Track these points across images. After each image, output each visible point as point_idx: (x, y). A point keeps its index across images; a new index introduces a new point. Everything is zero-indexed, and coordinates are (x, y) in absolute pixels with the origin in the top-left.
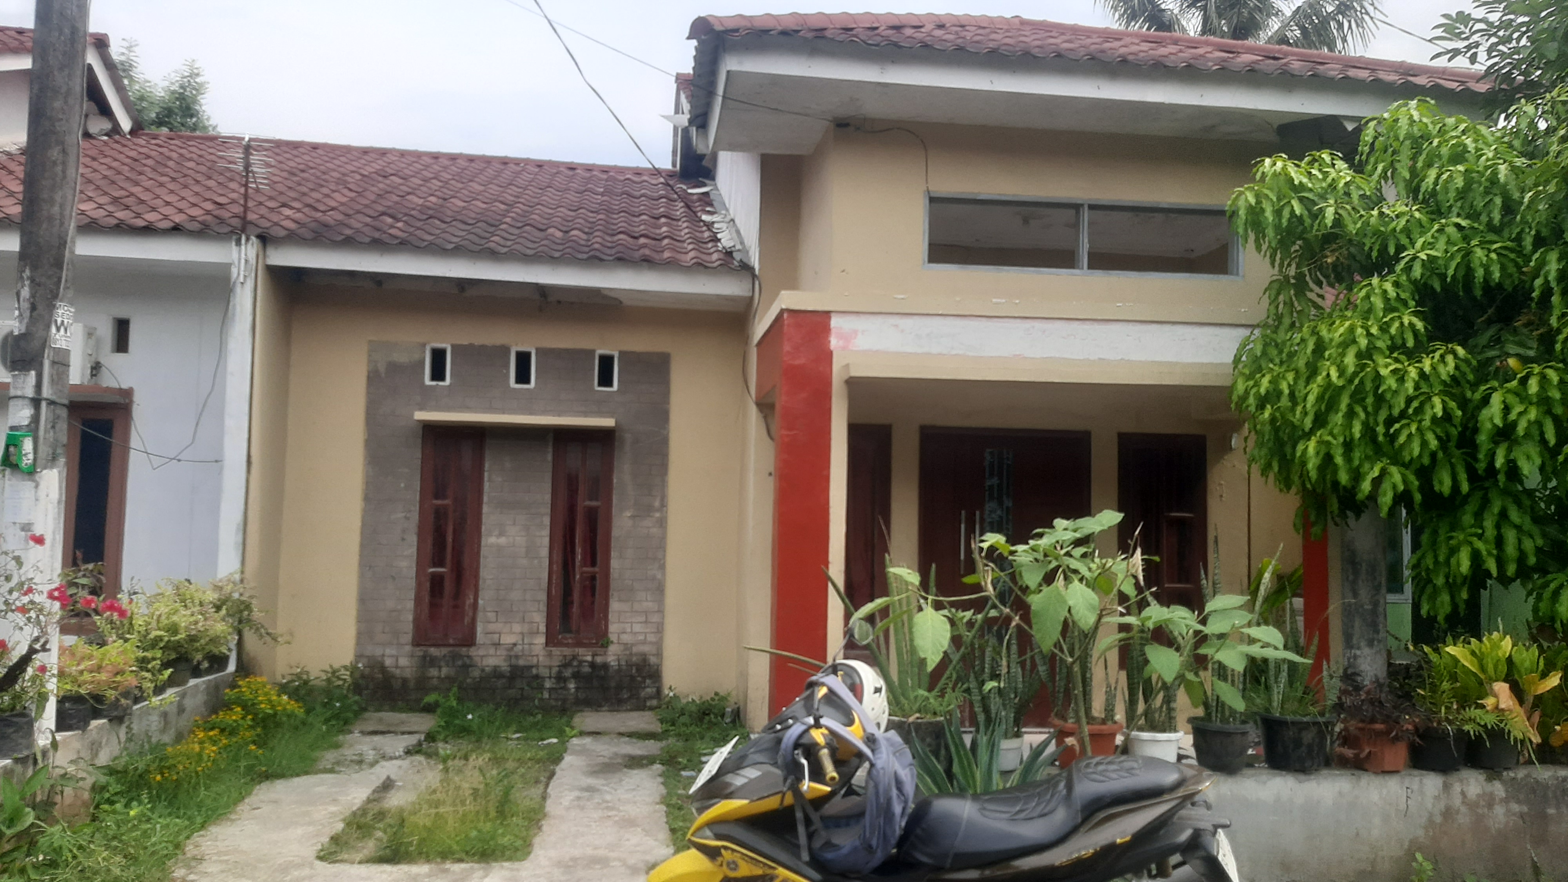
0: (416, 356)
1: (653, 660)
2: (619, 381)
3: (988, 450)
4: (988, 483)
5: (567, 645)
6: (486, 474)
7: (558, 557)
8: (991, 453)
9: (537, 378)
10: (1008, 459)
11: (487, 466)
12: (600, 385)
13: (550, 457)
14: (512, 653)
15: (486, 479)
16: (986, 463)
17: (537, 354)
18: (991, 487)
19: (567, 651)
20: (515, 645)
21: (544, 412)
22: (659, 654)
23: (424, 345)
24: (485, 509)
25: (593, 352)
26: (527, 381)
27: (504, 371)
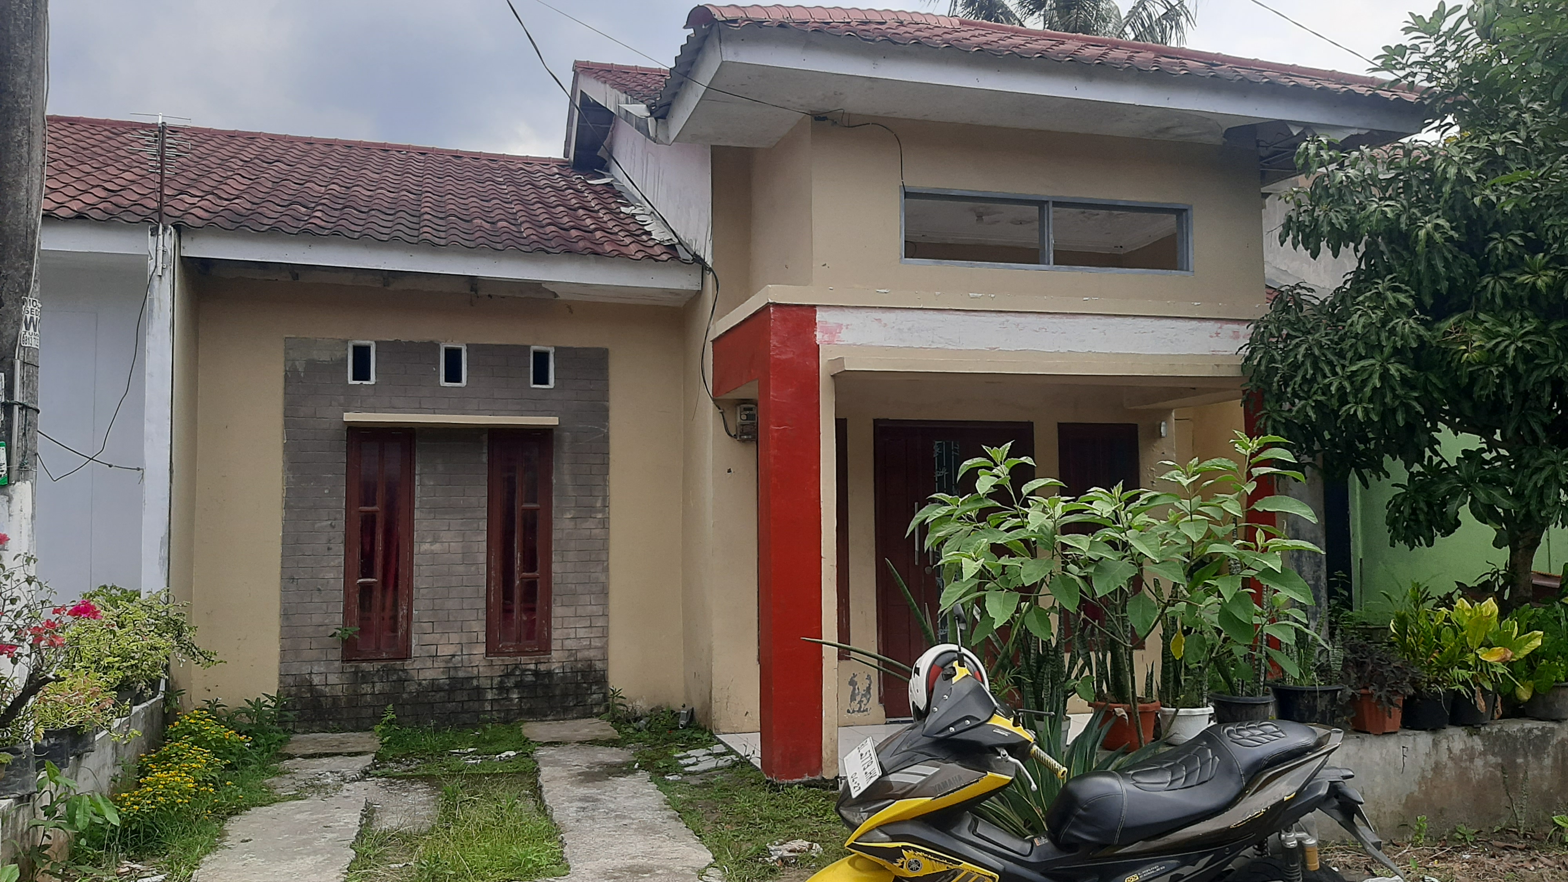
0: (339, 355)
1: (599, 665)
2: (555, 378)
3: (937, 442)
4: (937, 475)
5: (509, 654)
6: (417, 477)
7: (496, 564)
8: (940, 445)
9: (468, 376)
10: (955, 450)
11: (418, 469)
12: (535, 382)
13: (485, 459)
14: (451, 665)
15: (417, 483)
17: (467, 351)
18: (940, 479)
19: (508, 660)
20: (453, 656)
21: (478, 412)
22: (605, 660)
23: (346, 342)
24: (417, 514)
25: (528, 347)
26: (459, 380)
27: (434, 369)
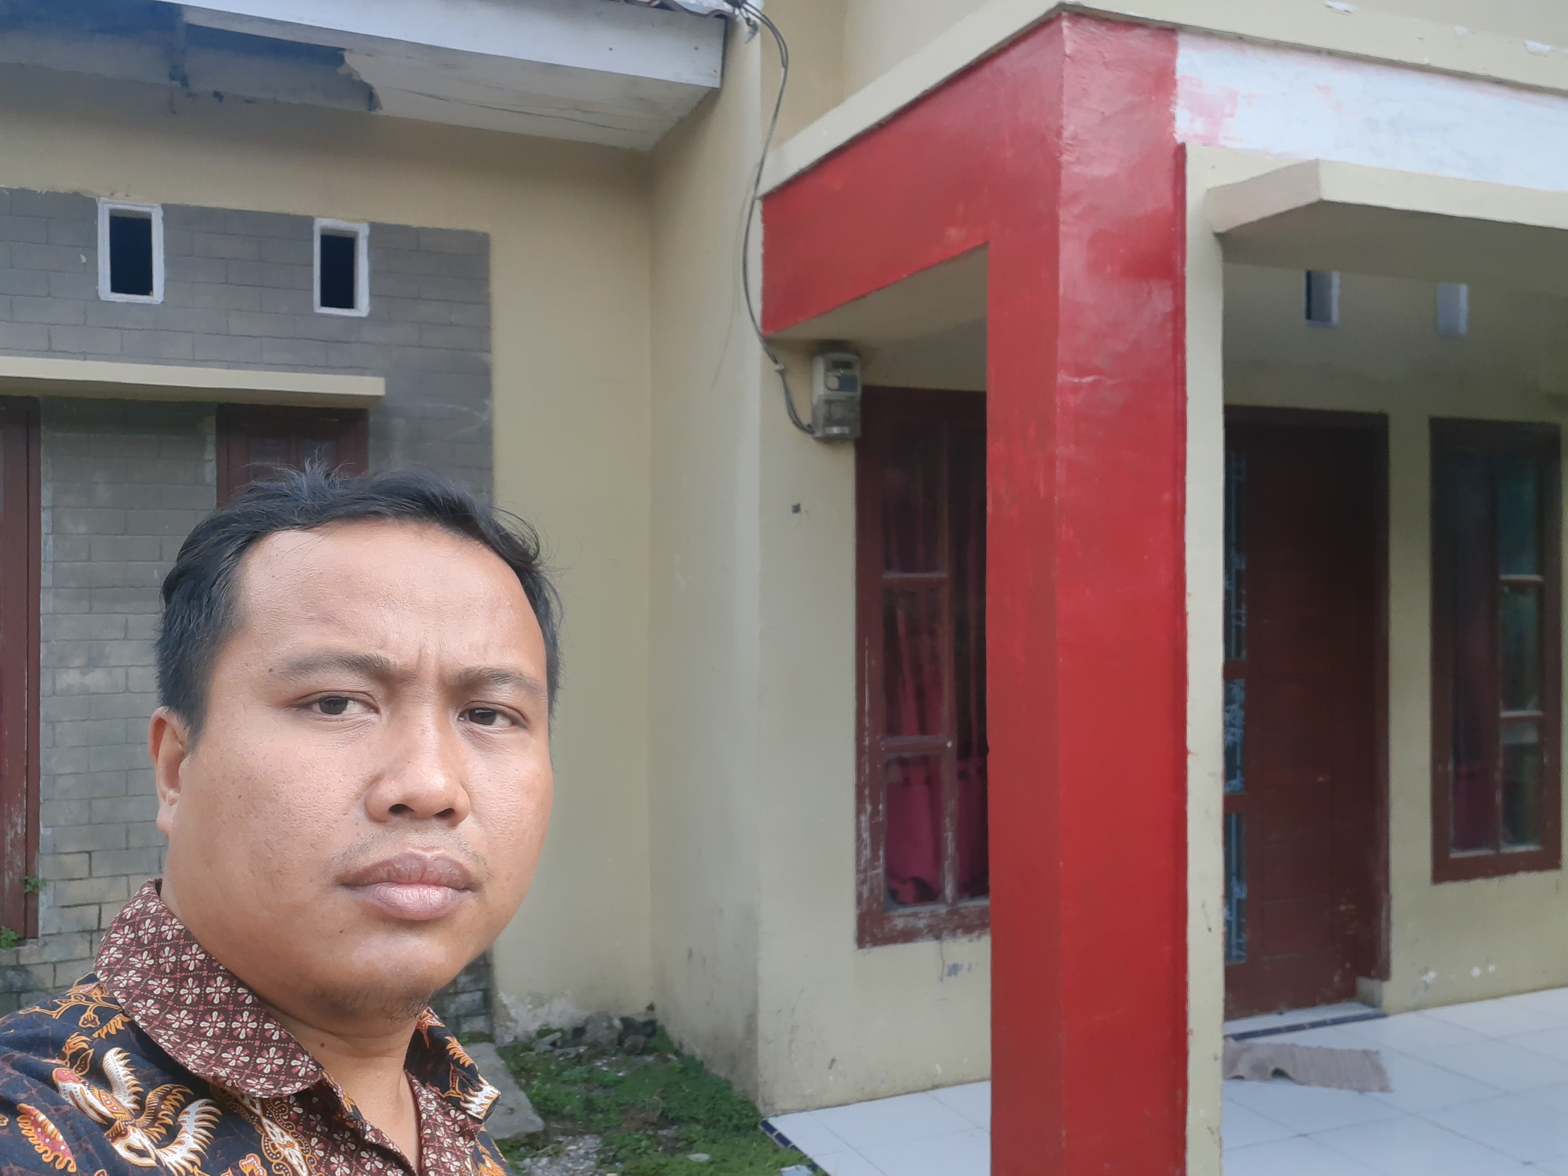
2: (372, 295)
6: (45, 516)
9: (168, 281)
10: (1238, 471)
11: (46, 495)
12: (325, 303)
13: (210, 472)
15: (44, 529)
17: (166, 221)
24: (47, 603)
25: (307, 222)
26: (145, 288)
27: (84, 259)
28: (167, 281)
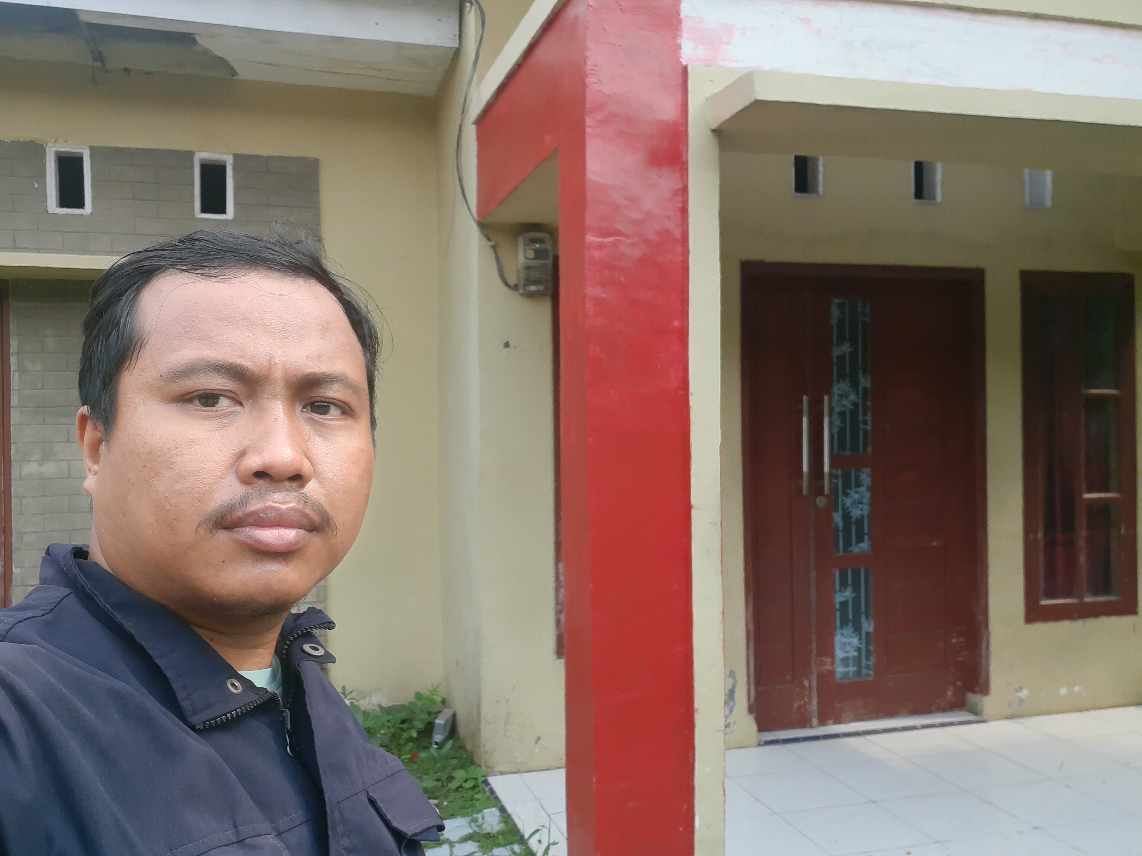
2: (236, 204)
3: (836, 301)
4: (836, 352)
6: (13, 359)
8: (841, 306)
10: (864, 314)
11: (14, 345)
12: (204, 210)
15: (13, 368)
16: (834, 321)
17: (91, 156)
18: (841, 358)
21: (110, 254)
24: (15, 417)
25: (190, 155)
26: (80, 204)
27: (36, 185)
28: (93, 198)
